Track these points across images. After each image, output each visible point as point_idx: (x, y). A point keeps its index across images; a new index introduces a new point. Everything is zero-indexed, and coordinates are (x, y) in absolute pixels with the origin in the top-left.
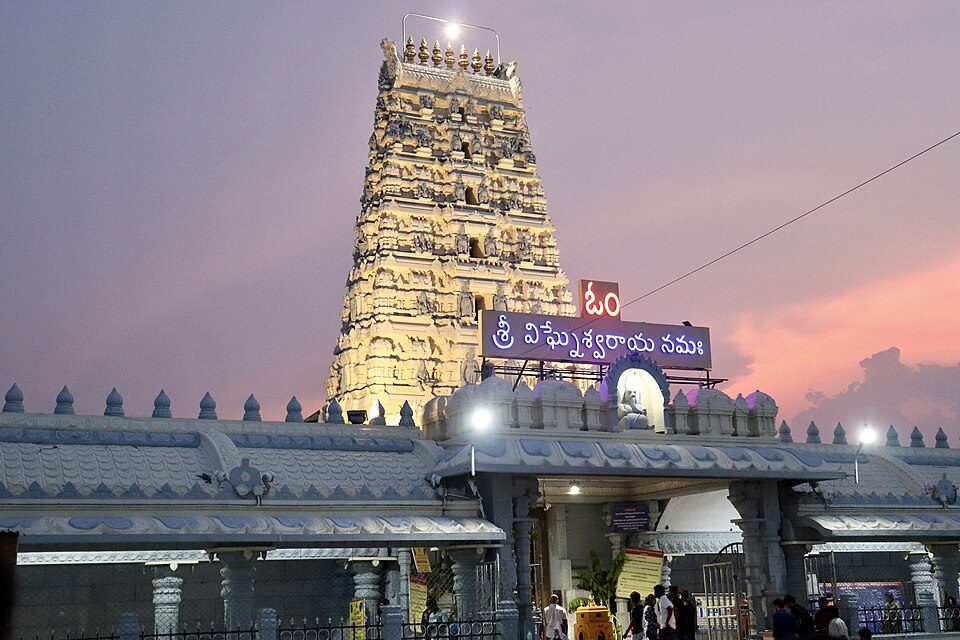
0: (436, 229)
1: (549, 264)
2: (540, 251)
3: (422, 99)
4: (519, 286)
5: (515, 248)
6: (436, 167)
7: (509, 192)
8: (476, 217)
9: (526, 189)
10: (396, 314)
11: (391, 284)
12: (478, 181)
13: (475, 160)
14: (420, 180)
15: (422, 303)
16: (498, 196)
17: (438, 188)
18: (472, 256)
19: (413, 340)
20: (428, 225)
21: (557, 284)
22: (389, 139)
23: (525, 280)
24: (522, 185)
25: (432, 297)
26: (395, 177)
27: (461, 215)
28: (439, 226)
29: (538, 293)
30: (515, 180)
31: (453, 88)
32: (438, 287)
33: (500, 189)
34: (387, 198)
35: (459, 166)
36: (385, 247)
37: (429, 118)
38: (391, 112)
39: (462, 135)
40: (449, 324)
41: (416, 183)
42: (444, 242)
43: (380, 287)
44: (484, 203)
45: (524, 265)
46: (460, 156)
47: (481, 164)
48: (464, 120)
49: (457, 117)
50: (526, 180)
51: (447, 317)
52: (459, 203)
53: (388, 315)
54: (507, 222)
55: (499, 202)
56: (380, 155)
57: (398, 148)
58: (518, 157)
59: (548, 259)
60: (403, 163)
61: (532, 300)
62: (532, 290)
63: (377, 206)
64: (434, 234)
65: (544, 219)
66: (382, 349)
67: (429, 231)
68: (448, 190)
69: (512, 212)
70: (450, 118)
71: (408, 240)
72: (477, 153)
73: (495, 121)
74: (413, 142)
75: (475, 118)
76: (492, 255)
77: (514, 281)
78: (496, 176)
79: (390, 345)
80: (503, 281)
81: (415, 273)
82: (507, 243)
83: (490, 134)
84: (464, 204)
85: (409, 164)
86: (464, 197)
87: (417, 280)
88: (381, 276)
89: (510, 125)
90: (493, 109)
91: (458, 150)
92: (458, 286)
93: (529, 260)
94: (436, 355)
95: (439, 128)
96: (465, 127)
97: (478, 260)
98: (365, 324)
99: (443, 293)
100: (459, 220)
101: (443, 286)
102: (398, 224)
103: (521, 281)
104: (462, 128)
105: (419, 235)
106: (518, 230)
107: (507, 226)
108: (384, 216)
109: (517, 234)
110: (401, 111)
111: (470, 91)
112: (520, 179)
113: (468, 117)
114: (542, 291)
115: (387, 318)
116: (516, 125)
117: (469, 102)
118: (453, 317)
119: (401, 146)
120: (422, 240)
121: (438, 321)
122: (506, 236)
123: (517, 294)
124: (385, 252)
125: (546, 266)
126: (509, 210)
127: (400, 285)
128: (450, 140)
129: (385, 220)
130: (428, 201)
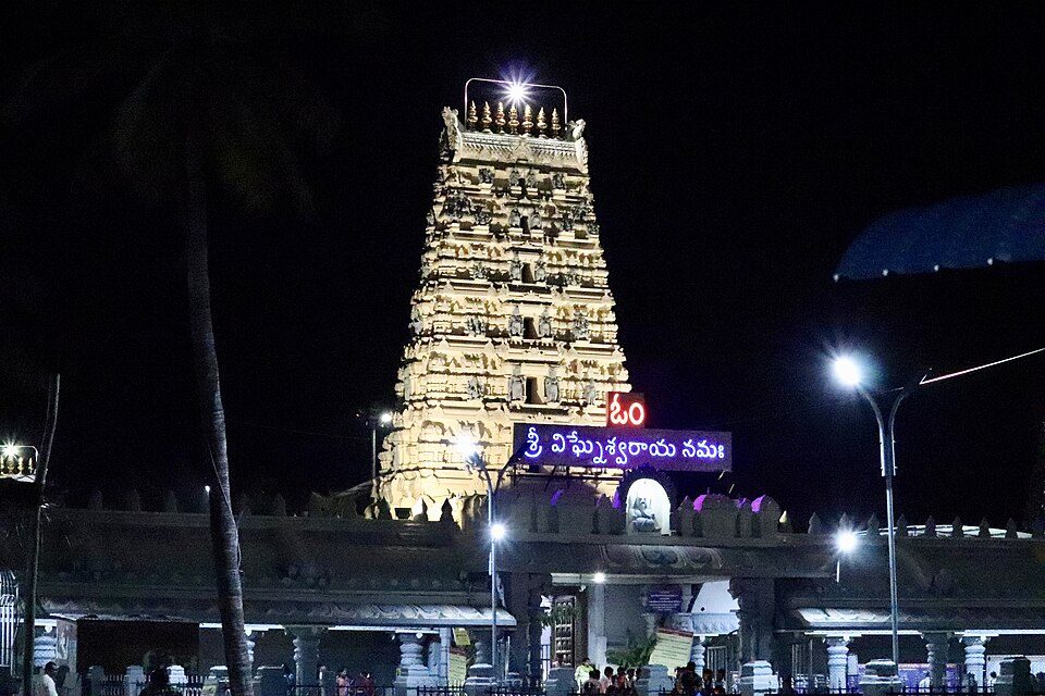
0: (491, 309)
1: (605, 341)
2: (597, 327)
3: (481, 172)
4: (574, 366)
5: (571, 326)
6: (493, 244)
7: (568, 266)
8: (531, 296)
9: (586, 261)
10: (447, 398)
11: (442, 369)
12: (536, 257)
13: (533, 235)
14: (475, 259)
15: (473, 388)
16: (556, 271)
17: (494, 266)
18: (525, 337)
19: (462, 424)
20: (483, 306)
21: (613, 362)
22: (446, 218)
23: (580, 359)
24: (582, 257)
25: (483, 381)
26: (451, 258)
27: (516, 296)
28: (494, 305)
29: (592, 373)
30: (575, 253)
31: (514, 159)
32: (490, 370)
33: (559, 263)
34: (442, 280)
35: (516, 244)
36: (439, 330)
37: (489, 192)
38: (450, 187)
39: (521, 210)
40: (499, 408)
41: (472, 263)
42: (498, 322)
43: (432, 372)
44: (540, 281)
45: (579, 344)
46: (518, 232)
47: (540, 239)
48: (524, 193)
49: (517, 190)
50: (587, 252)
51: (497, 400)
52: (514, 283)
53: (439, 400)
54: (563, 299)
55: (557, 277)
56: (438, 233)
57: (455, 228)
58: (579, 228)
59: (606, 336)
60: (459, 243)
61: (586, 380)
62: (586, 370)
63: (433, 286)
64: (488, 315)
65: (603, 294)
66: (433, 434)
67: (483, 312)
68: (504, 269)
69: (570, 288)
70: (509, 191)
71: (462, 322)
72: (536, 228)
73: (556, 191)
74: (471, 219)
75: (536, 190)
76: (546, 336)
77: (568, 360)
78: (555, 250)
79: (440, 431)
80: (556, 363)
81: (467, 357)
82: (564, 320)
83: (551, 204)
84: (520, 283)
85: (466, 244)
86: (519, 277)
87: (469, 364)
88: (434, 362)
89: (573, 193)
90: (555, 177)
91: (516, 226)
92: (509, 369)
93: (584, 339)
94: (486, 438)
95: (498, 202)
96: (525, 201)
97: (531, 341)
98: (418, 405)
99: (494, 376)
100: (513, 301)
101: (495, 368)
102: (452, 306)
103: (575, 361)
104: (521, 201)
105: (473, 317)
106: (576, 307)
107: (564, 303)
108: (439, 299)
109: (574, 311)
110: (460, 186)
111: (531, 160)
112: (580, 251)
113: (528, 189)
114: (597, 370)
115: (438, 404)
116: (579, 192)
117: (529, 173)
118: (504, 401)
119: (458, 225)
120: (475, 322)
121: (488, 405)
122: (562, 312)
123: (571, 374)
124: (438, 337)
125: (603, 343)
126: (566, 285)
127: (452, 368)
128: (509, 215)
129: (440, 304)
130: (484, 282)
